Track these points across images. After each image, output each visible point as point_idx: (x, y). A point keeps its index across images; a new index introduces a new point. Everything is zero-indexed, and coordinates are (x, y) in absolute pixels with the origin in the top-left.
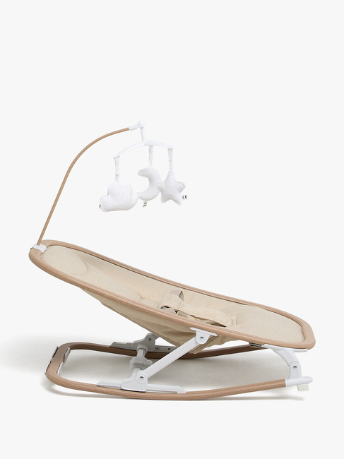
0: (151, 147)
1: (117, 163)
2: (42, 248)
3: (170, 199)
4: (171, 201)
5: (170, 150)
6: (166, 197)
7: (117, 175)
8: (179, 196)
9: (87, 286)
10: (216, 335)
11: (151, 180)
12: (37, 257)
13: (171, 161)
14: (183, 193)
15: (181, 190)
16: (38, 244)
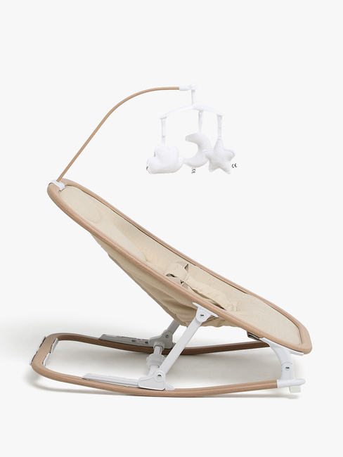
0: (201, 111)
1: (163, 124)
2: (61, 185)
3: (219, 167)
4: (220, 169)
5: (220, 117)
6: (215, 166)
7: (163, 137)
8: (228, 165)
9: (101, 235)
10: (216, 316)
11: (200, 146)
12: (56, 193)
13: (220, 128)
14: (233, 162)
15: (230, 158)
16: (58, 180)
